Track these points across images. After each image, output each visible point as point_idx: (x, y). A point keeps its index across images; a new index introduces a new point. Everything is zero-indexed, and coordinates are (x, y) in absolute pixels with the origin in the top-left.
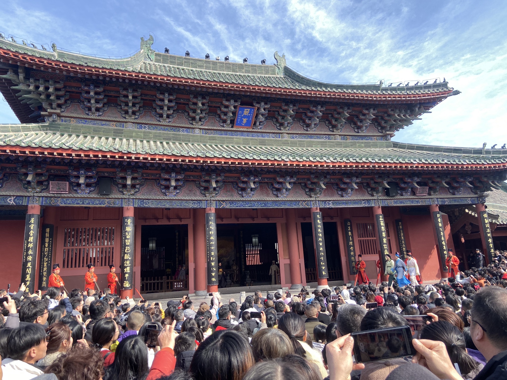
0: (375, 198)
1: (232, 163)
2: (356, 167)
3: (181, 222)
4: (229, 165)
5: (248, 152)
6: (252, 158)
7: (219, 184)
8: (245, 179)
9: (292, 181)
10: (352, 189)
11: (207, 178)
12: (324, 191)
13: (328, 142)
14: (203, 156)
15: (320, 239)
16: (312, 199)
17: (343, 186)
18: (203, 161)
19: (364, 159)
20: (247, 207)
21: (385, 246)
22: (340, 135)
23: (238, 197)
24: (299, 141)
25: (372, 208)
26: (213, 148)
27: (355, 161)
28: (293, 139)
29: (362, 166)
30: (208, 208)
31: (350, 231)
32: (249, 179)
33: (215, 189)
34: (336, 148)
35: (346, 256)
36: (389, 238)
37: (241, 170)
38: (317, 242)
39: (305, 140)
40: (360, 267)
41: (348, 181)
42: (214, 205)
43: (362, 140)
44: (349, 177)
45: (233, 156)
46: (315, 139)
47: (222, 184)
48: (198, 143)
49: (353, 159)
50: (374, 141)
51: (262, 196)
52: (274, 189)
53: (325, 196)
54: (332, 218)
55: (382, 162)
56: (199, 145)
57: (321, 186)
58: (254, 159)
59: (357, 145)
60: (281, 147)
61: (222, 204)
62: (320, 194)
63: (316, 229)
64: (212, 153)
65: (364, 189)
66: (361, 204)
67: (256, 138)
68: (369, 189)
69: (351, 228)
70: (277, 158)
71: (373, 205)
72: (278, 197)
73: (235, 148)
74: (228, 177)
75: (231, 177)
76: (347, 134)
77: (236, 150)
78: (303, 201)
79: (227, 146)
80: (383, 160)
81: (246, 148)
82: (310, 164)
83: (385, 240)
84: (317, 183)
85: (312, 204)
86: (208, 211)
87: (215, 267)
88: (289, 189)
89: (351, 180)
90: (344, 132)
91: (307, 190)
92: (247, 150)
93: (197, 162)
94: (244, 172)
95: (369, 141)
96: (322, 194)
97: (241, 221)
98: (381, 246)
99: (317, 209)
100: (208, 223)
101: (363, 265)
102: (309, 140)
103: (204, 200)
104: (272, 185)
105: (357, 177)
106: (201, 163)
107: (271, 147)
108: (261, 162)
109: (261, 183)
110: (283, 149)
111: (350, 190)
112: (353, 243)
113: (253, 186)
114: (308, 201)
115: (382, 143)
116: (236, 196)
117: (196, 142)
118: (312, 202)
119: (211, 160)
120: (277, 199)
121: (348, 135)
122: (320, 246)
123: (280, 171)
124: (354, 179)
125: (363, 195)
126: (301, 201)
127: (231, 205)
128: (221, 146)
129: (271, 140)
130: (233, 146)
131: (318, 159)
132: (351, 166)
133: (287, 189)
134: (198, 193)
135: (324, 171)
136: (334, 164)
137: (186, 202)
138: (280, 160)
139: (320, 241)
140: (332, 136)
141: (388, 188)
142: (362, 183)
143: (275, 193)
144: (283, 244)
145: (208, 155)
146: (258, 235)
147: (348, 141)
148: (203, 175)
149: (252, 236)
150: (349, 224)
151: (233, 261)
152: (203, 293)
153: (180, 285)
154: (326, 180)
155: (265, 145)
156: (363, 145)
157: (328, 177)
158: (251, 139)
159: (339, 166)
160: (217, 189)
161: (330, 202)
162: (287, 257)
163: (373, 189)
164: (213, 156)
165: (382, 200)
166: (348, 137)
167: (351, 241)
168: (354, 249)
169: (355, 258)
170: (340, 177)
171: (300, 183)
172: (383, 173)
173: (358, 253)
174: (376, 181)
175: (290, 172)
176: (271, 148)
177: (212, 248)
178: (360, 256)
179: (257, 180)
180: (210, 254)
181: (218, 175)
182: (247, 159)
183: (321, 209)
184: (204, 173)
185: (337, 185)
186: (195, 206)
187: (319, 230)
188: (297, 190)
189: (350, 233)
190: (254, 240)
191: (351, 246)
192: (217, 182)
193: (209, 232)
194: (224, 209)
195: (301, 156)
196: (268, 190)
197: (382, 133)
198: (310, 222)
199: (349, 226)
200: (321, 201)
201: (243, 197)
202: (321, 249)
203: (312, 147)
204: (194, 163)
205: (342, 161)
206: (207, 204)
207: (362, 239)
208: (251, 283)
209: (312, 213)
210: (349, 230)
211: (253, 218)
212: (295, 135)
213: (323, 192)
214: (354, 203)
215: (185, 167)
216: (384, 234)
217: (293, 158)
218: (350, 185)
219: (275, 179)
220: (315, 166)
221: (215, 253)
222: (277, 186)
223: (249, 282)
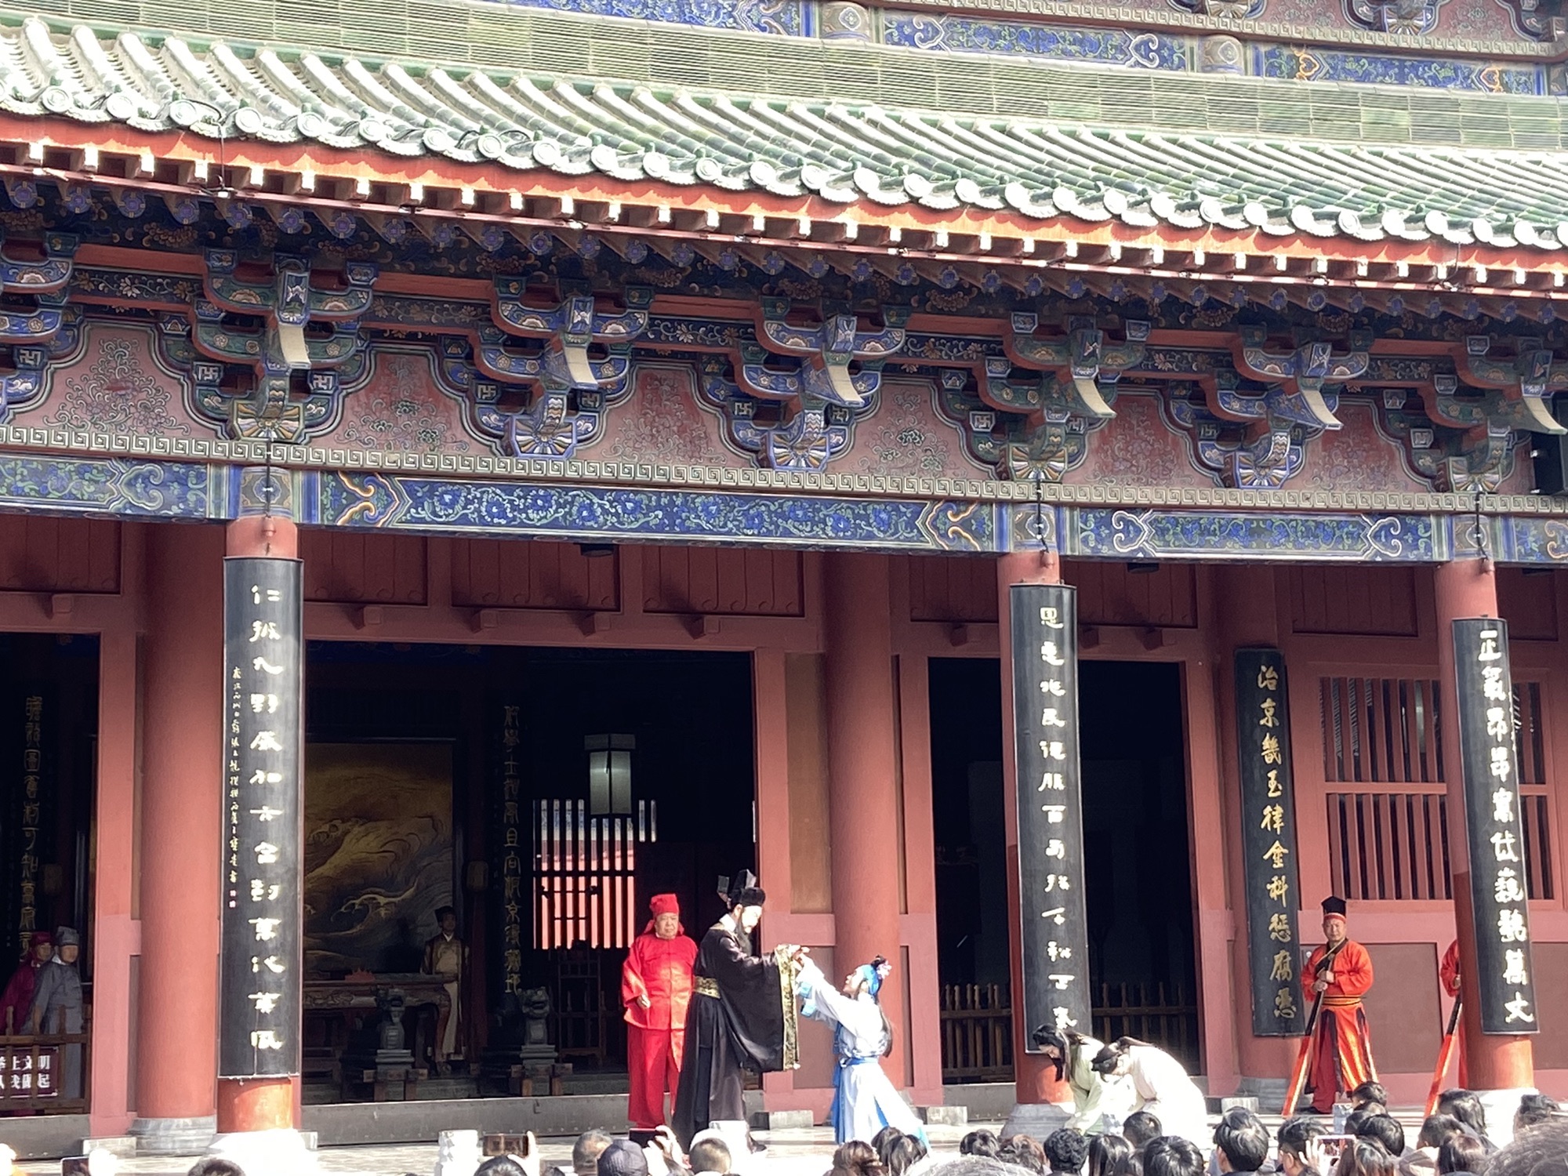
0: (1457, 501)
1: (433, 197)
2: (1337, 269)
3: (49, 612)
4: (412, 206)
5: (567, 124)
6: (581, 167)
7: (334, 350)
8: (532, 324)
9: (874, 349)
10: (1302, 434)
11: (244, 299)
12: (1104, 439)
13: (1162, 84)
14: (211, 131)
15: (1053, 781)
16: (1013, 490)
17: (1234, 408)
18: (214, 170)
19: (1394, 222)
20: (538, 524)
21: (1505, 847)
22: (1243, 38)
23: (474, 449)
24: (944, 64)
25: (1431, 569)
26: (309, 79)
27: (1326, 229)
28: (903, 51)
29: (1378, 271)
30: (247, 521)
31: (1273, 732)
32: (563, 319)
33: (301, 382)
34: (1210, 132)
35: (1230, 905)
36: (1536, 790)
37: (502, 254)
38: (1030, 798)
39: (995, 57)
40: (1336, 985)
41: (1270, 368)
42: (295, 501)
43: (1401, 80)
44: (1286, 346)
45: (441, 140)
46: (1067, 54)
47: (353, 346)
48: (200, 38)
49: (1318, 217)
50: (1481, 95)
51: (650, 454)
52: (746, 409)
53: (1107, 471)
54: (1151, 632)
55: (1520, 247)
56: (200, 50)
57: (1078, 398)
58: (598, 172)
59: (1366, 114)
60: (816, 102)
61: (354, 498)
62: (1072, 458)
63: (1030, 703)
64: (288, 109)
65: (1383, 439)
66: (1355, 537)
67: (636, 23)
68: (1420, 440)
69: (1283, 712)
70: (766, 175)
71: (1440, 553)
72: (765, 463)
73: (472, 87)
74: (408, 300)
75: (428, 302)
76: (1295, 32)
77: (474, 104)
78: (950, 501)
79: (417, 74)
80: (1526, 234)
81: (557, 97)
82: (1010, 231)
83: (1503, 806)
84: (1052, 374)
85: (1009, 525)
86: (240, 545)
87: (281, 949)
88: (852, 412)
89: (1298, 365)
90: (1277, 17)
91: (981, 424)
92: (562, 111)
93: (170, 171)
94: (527, 272)
95: (1454, 92)
96: (1089, 461)
97: (495, 632)
98: (1474, 845)
99: (1042, 562)
100: (241, 628)
101: (1355, 970)
102: (1022, 59)
103: (218, 464)
104: (730, 373)
105: (1340, 347)
106: (199, 184)
107: (741, 96)
108: (649, 199)
109: (652, 354)
110: (832, 119)
111: (1282, 438)
112: (1290, 816)
113: (582, 374)
114: (983, 502)
115: (1540, 110)
116: (463, 445)
117: (177, 22)
118: (1008, 512)
119: (277, 166)
120: (761, 479)
121: (1300, 44)
122: (1049, 831)
123: (790, 272)
124: (1321, 357)
125: (1379, 478)
126: (935, 499)
127: (418, 503)
128: (372, 68)
129: (745, 46)
130: (457, 77)
131: (1066, 199)
132: (1297, 266)
133: (833, 412)
134: (175, 402)
135: (1108, 291)
136: (1182, 246)
137: (81, 472)
138: (790, 189)
139: (1050, 796)
140: (1189, 43)
141: (1555, 438)
142: (1375, 393)
143: (748, 434)
144: (794, 806)
145: (251, 122)
146: (629, 740)
147: (1300, 84)
148: (214, 273)
149: (590, 741)
150: (1267, 680)
151: (440, 914)
152: (191, 1135)
153: (35, 1072)
154: (1120, 361)
155: (696, 78)
156: (1404, 119)
157: (1135, 334)
158: (601, 32)
159: (1216, 261)
160: (321, 383)
161: (1141, 520)
162: (820, 901)
163: (1448, 440)
164: (288, 136)
165: (1506, 516)
166: (1302, 54)
167: (1273, 802)
168: (1293, 859)
169: (1293, 922)
170: (1216, 339)
171: (933, 373)
172: (1522, 327)
173: (1317, 885)
174: (1471, 380)
175: (862, 289)
176: (745, 107)
177: (267, 814)
178: (1334, 906)
179: (614, 330)
180: (248, 855)
181: (330, 280)
182: (542, 170)
183: (1071, 568)
184: (222, 260)
185: (1197, 395)
186: (153, 503)
187: (1050, 717)
188: (910, 421)
189: (1269, 744)
190: (599, 772)
191: (1270, 837)
192: (318, 330)
193: (246, 693)
194: (364, 538)
195: (947, 175)
196: (694, 412)
197: (1550, 38)
198: (990, 655)
199: (1266, 693)
200: (1072, 506)
201: (509, 451)
202: (1056, 849)
203: (1039, 112)
204: (145, 178)
205: (1234, 222)
206: (237, 489)
207: (1353, 788)
208: (553, 1075)
209: (1004, 589)
210: (1268, 721)
211: (583, 614)
212: (918, 20)
213: (1092, 440)
214: (1309, 533)
215: (79, 204)
216: (1501, 762)
217: (886, 186)
218: (1284, 401)
219: (748, 332)
220: (1045, 249)
221: (282, 853)
222: (762, 384)
223: (543, 1066)
